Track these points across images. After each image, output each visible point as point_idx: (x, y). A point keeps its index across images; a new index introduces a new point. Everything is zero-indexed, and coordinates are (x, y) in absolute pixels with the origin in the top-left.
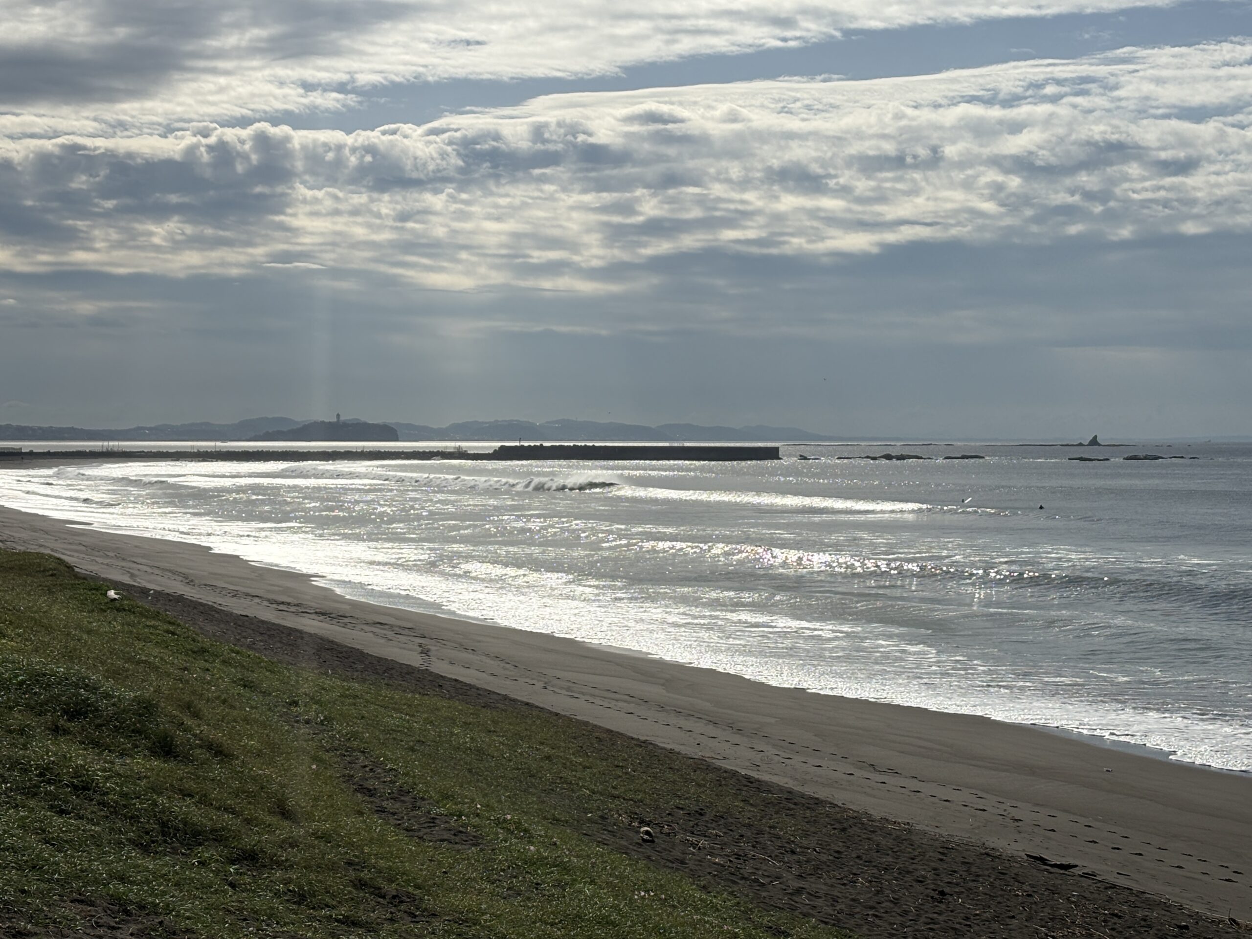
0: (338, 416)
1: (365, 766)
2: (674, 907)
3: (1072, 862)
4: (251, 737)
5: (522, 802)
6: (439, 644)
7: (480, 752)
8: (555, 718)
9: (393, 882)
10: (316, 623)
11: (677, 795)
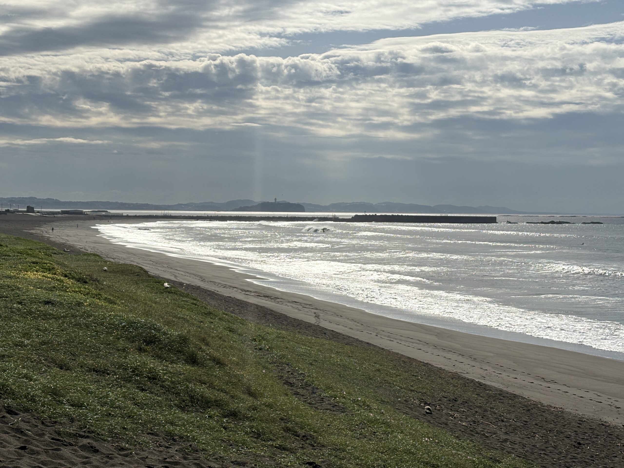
0: (276, 199)
1: (289, 372)
2: (442, 446)
4: (233, 356)
5: (366, 392)
6: (324, 313)
7: (345, 367)
8: (382, 350)
9: (303, 429)
10: (264, 301)
11: (443, 391)
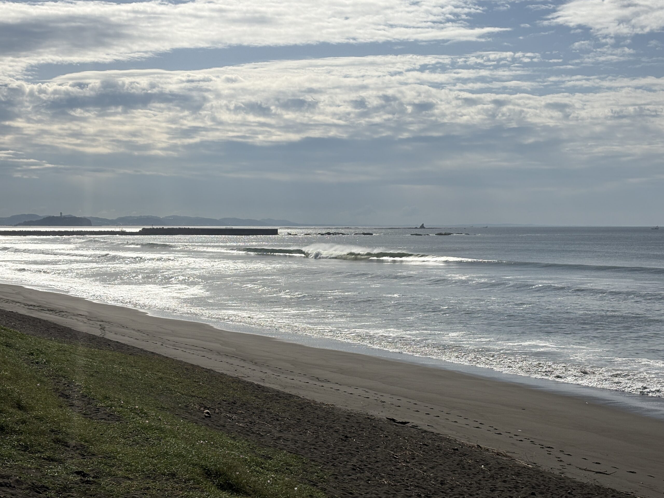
0: (61, 213)
1: (65, 384)
2: (217, 447)
3: (407, 421)
5: (145, 400)
6: (110, 325)
7: (127, 376)
8: (166, 359)
9: (74, 439)
11: (223, 395)
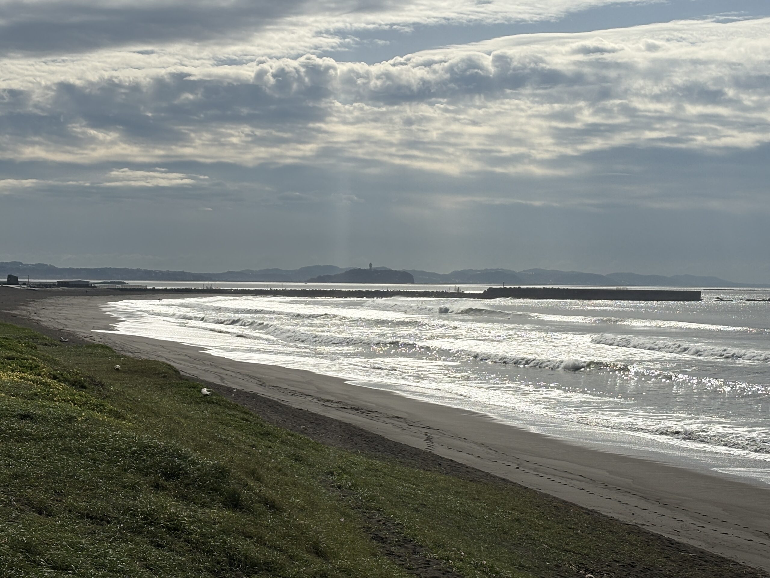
0: (371, 265)
1: (380, 521)
4: (297, 497)
5: (496, 552)
6: (440, 434)
7: (467, 514)
8: (524, 491)
10: (351, 416)
11: (614, 552)
